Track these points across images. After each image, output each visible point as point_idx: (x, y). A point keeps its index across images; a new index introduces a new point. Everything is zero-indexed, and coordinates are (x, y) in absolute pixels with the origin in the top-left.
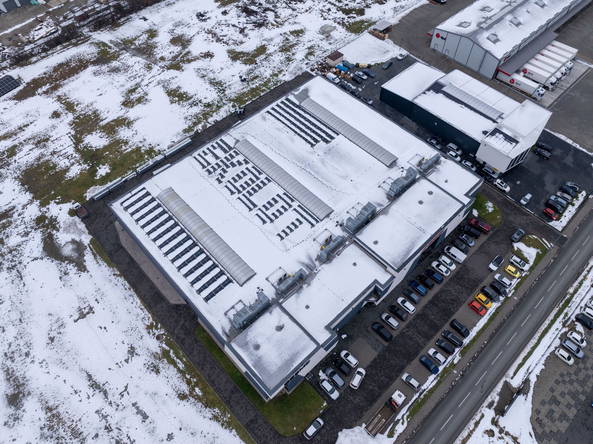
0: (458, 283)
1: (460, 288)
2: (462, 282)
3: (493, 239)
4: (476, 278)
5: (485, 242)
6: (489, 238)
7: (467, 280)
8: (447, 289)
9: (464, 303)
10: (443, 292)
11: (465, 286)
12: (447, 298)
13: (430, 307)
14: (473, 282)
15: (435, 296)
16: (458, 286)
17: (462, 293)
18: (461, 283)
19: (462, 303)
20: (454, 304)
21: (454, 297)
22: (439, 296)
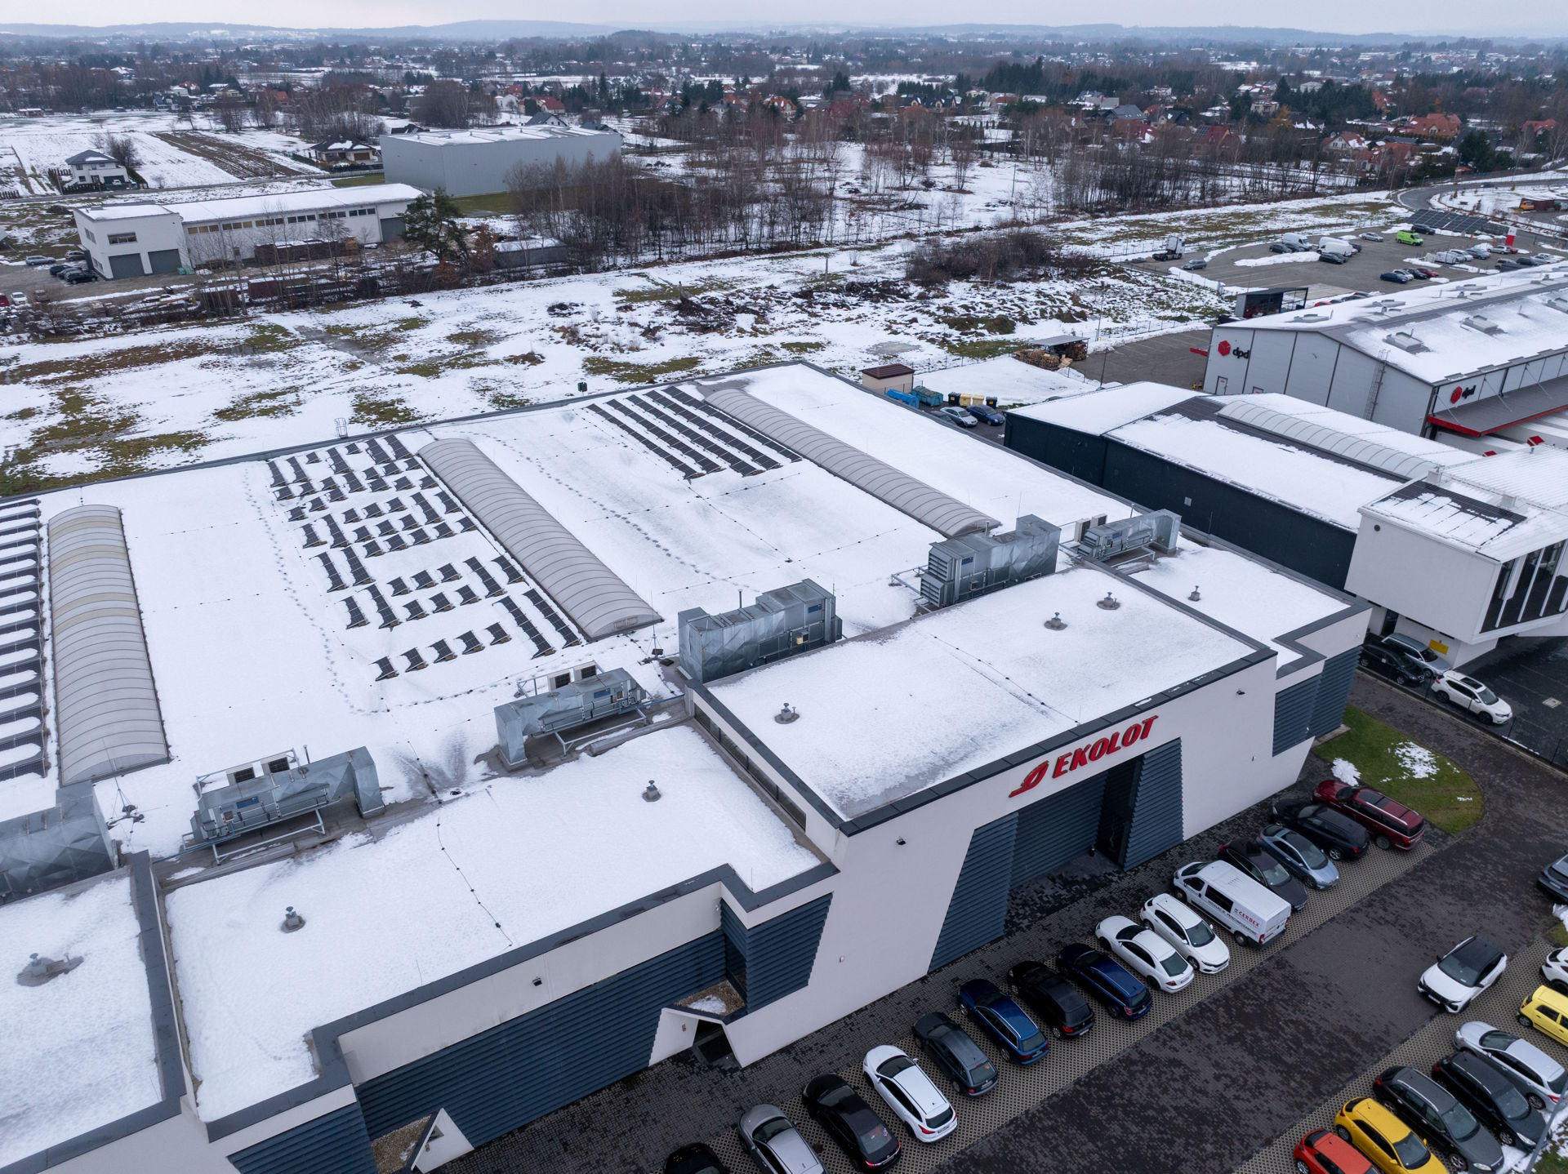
0: (1239, 1037)
1: (1250, 1061)
2: (1261, 1034)
3: (1441, 877)
4: (1347, 1031)
5: (1397, 883)
6: (1416, 869)
7: (1290, 1030)
8: (1165, 1053)
9: (1268, 1143)
10: (1145, 1065)
11: (1277, 1059)
12: (1165, 1100)
13: (1053, 1129)
14: (1330, 1046)
15: (1096, 1082)
16: (1237, 1053)
17: (1260, 1088)
18: (1257, 1040)
19: (1255, 1144)
20: (1201, 1138)
21: (1204, 1102)
22: (1117, 1080)
